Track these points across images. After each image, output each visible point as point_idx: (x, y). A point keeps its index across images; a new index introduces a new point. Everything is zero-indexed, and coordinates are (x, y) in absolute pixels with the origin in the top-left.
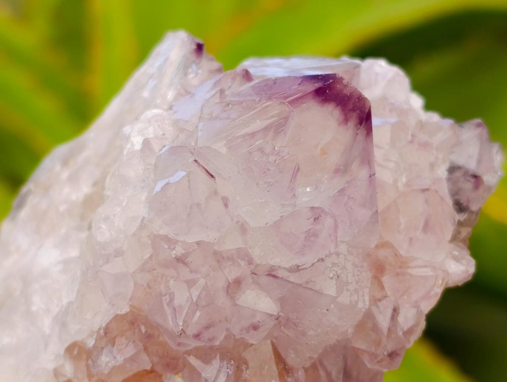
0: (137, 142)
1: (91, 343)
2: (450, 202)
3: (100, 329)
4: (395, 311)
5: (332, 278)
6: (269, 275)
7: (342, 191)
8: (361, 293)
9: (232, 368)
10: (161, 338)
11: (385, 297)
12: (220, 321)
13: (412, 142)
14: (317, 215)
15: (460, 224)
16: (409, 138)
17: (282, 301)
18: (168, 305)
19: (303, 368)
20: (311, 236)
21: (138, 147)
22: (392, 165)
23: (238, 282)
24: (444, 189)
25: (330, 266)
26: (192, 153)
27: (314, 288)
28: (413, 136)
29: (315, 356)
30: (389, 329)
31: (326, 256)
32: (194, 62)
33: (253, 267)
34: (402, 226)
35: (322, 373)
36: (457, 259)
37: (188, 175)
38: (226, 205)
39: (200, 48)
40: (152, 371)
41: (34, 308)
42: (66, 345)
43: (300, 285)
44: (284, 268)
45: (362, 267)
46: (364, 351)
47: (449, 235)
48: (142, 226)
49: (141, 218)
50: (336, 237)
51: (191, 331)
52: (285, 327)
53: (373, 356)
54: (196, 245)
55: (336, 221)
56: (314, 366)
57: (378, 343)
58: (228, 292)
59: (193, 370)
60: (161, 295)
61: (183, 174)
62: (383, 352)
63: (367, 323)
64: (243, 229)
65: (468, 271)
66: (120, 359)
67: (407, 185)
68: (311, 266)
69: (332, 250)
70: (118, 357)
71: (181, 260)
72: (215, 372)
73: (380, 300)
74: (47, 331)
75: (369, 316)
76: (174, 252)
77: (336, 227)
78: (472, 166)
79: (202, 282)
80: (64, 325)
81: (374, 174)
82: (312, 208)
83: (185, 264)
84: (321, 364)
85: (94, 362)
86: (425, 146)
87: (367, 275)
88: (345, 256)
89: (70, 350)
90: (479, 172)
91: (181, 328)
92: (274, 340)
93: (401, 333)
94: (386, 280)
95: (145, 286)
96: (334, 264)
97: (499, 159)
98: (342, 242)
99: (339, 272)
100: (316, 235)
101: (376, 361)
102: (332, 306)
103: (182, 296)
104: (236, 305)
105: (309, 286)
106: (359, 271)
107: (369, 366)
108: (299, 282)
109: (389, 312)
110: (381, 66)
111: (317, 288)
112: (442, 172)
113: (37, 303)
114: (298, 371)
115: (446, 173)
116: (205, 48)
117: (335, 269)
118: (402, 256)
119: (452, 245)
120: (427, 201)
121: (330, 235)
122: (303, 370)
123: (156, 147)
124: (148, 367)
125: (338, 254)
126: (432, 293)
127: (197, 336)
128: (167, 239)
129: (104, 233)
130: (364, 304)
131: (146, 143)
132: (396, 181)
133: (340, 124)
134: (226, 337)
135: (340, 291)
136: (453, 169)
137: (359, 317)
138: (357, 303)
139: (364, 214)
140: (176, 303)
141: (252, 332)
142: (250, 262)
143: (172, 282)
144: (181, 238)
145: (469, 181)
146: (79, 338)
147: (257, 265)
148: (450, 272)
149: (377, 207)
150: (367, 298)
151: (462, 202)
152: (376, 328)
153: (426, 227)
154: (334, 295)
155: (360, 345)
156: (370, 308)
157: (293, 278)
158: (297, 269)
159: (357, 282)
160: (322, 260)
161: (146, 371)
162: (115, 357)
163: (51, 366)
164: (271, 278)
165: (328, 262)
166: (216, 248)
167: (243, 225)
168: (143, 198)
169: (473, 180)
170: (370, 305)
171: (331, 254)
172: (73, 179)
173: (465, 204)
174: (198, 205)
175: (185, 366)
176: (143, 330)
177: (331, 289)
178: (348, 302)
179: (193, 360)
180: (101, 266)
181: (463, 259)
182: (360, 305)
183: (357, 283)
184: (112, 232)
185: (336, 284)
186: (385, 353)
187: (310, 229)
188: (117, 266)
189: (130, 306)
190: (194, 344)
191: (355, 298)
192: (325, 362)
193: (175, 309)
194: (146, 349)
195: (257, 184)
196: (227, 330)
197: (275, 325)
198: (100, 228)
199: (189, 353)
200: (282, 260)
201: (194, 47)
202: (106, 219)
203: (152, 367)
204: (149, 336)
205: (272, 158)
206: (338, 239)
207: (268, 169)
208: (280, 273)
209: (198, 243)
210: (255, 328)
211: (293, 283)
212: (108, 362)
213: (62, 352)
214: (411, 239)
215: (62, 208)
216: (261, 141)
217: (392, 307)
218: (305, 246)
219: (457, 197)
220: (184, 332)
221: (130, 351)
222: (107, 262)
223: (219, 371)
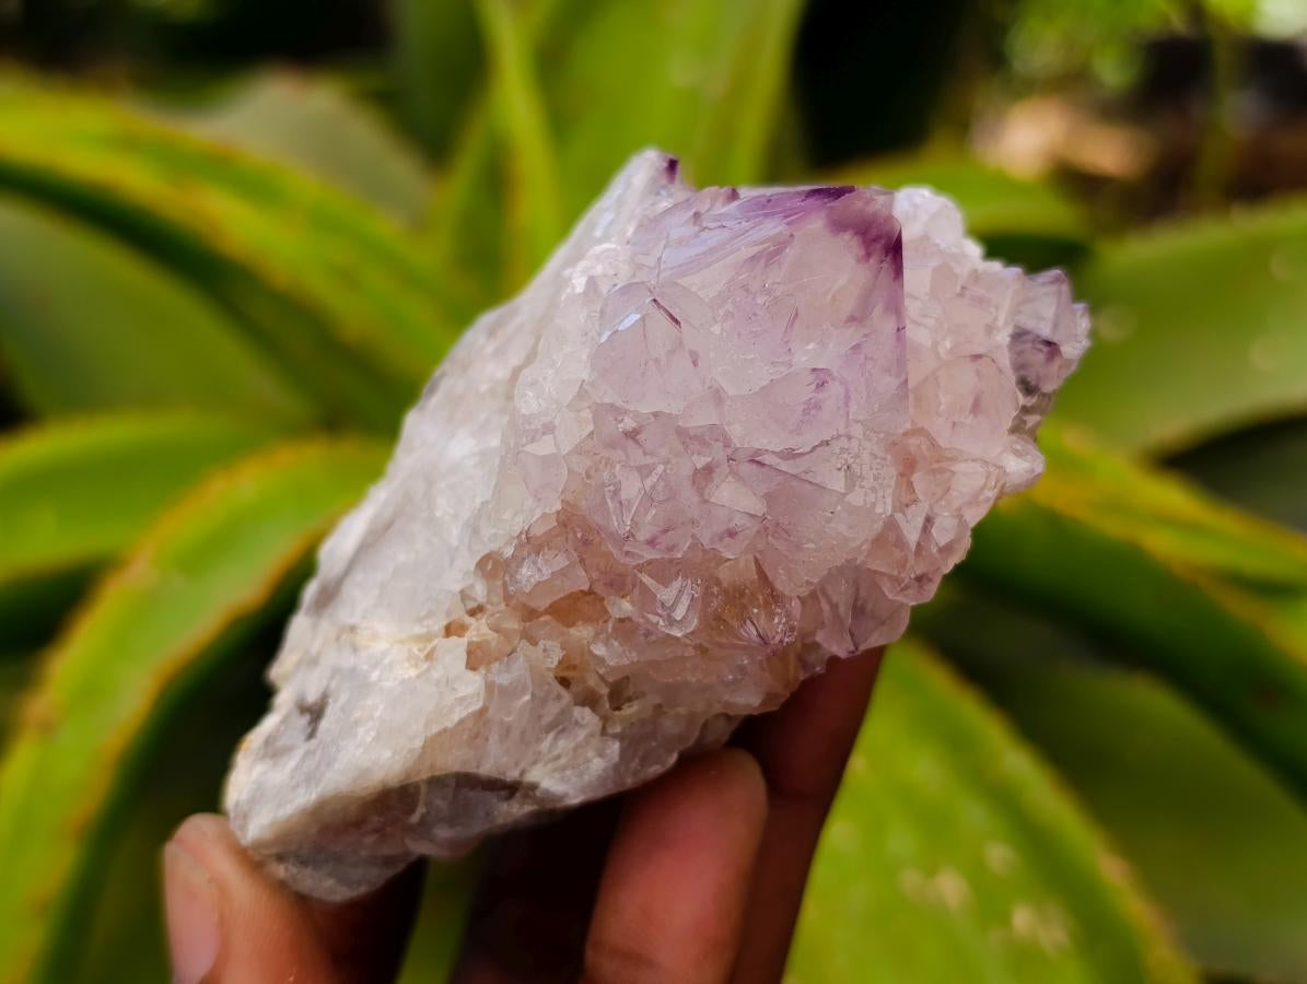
0: (579, 284)
1: (509, 552)
2: (1011, 379)
3: (521, 533)
4: (929, 520)
5: (839, 469)
6: (752, 461)
7: (856, 348)
8: (880, 494)
9: (699, 589)
10: (603, 548)
11: (915, 501)
12: (683, 523)
13: (961, 295)
14: (821, 379)
15: (1025, 410)
16: (958, 289)
17: (769, 498)
18: (612, 499)
19: (799, 597)
20: (813, 407)
21: (580, 289)
22: (930, 322)
23: (709, 470)
24: (1005, 360)
25: (838, 451)
26: (651, 292)
27: (814, 481)
28: (963, 288)
29: (816, 581)
30: (918, 544)
31: (832, 438)
32: (664, 187)
33: (729, 451)
34: (943, 407)
35: (825, 606)
36: (1018, 454)
37: (643, 319)
38: (695, 363)
39: (672, 165)
40: (590, 592)
41: (438, 514)
42: (478, 558)
43: (795, 476)
44: (773, 452)
45: (885, 459)
46: (882, 574)
47: (1008, 424)
48: (582, 394)
49: (579, 384)
50: (848, 413)
51: (643, 534)
52: (773, 536)
53: (896, 580)
54: (651, 417)
55: (847, 391)
56: (813, 595)
57: (903, 565)
58: (694, 483)
59: (645, 590)
60: (603, 485)
61: (638, 316)
62: (908, 575)
63: (888, 536)
64: (718, 396)
65: (1033, 471)
66: (547, 572)
67: (951, 351)
68: (811, 451)
69: (842, 431)
70: (544, 570)
71: (632, 435)
72: (675, 592)
73: (907, 506)
74: (455, 543)
75: (891, 525)
76: (621, 425)
77: (847, 397)
78: (1045, 331)
79: (660, 469)
80: (476, 531)
81: (904, 328)
82: (814, 370)
83: (636, 442)
84: (824, 593)
85: (512, 576)
86: (980, 302)
87: (891, 472)
88: (860, 440)
89: (481, 564)
90: (1055, 339)
91: (628, 528)
92: (758, 556)
93: (935, 550)
94: (916, 478)
95: (584, 475)
96: (843, 450)
97: (1084, 325)
98: (857, 422)
99: (851, 461)
100: (818, 407)
101: (899, 589)
102: (839, 508)
103: (632, 488)
104: (706, 501)
105: (808, 477)
106: (878, 464)
107: (890, 596)
108: (794, 472)
109: (920, 521)
110: (924, 197)
111: (818, 480)
112: (1003, 337)
113: (443, 507)
114: (791, 600)
115: (1008, 339)
116: (680, 167)
117: (845, 456)
118: (940, 447)
119: (1013, 437)
120: (978, 373)
121: (838, 408)
122: (797, 600)
123: (604, 288)
124: (585, 587)
125: (849, 438)
126: (981, 498)
127: (651, 542)
128: (613, 408)
129: (530, 403)
130: (885, 508)
131: (592, 283)
132: (936, 344)
133: (858, 261)
134: (692, 547)
135: (850, 486)
136: (1019, 335)
137: (878, 526)
138: (874, 505)
139: (888, 383)
140: (623, 495)
141: (727, 540)
142: (727, 444)
143: (618, 467)
144: (631, 407)
145: (1040, 350)
146: (493, 547)
147: (737, 449)
148: (1008, 470)
149: (907, 375)
150: (889, 500)
151: (1029, 379)
152: (900, 542)
153: (976, 407)
154: (843, 491)
155: (877, 565)
156: (891, 516)
157: (784, 466)
158: (790, 454)
159: (876, 478)
160: (827, 443)
161: (582, 591)
162: (539, 570)
163: (457, 587)
164: (754, 466)
165: (836, 446)
166: (680, 424)
167: (717, 391)
168: (584, 357)
169: (1046, 349)
170: (894, 510)
171: (839, 436)
172: (500, 353)
173: (1033, 383)
174: (657, 361)
175: (634, 586)
176: (579, 535)
177: (838, 483)
178: (861, 503)
179: (646, 579)
180: (523, 446)
181: (1028, 454)
182: (879, 510)
183: (875, 480)
184: (541, 401)
185: (846, 476)
186: (913, 576)
187: (811, 399)
188: (545, 447)
189: (562, 501)
190: (649, 555)
191: (872, 498)
192: (830, 590)
193: (621, 503)
194: (582, 561)
195: (739, 335)
196: (693, 536)
197: (758, 532)
198: (525, 395)
199: (640, 568)
200: (771, 441)
201: (665, 165)
202: (533, 384)
203: (590, 586)
204: (586, 542)
205: (760, 300)
206: (851, 418)
207: (755, 314)
208: (768, 459)
209: (656, 415)
210: (732, 534)
211: (786, 473)
212: (531, 576)
213: (472, 568)
214: (954, 424)
215: (484, 388)
216: (746, 275)
217: (924, 516)
218: (802, 422)
219: (1023, 373)
220: (633, 536)
221: (561, 562)
222: (533, 441)
223: (681, 592)
